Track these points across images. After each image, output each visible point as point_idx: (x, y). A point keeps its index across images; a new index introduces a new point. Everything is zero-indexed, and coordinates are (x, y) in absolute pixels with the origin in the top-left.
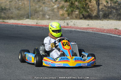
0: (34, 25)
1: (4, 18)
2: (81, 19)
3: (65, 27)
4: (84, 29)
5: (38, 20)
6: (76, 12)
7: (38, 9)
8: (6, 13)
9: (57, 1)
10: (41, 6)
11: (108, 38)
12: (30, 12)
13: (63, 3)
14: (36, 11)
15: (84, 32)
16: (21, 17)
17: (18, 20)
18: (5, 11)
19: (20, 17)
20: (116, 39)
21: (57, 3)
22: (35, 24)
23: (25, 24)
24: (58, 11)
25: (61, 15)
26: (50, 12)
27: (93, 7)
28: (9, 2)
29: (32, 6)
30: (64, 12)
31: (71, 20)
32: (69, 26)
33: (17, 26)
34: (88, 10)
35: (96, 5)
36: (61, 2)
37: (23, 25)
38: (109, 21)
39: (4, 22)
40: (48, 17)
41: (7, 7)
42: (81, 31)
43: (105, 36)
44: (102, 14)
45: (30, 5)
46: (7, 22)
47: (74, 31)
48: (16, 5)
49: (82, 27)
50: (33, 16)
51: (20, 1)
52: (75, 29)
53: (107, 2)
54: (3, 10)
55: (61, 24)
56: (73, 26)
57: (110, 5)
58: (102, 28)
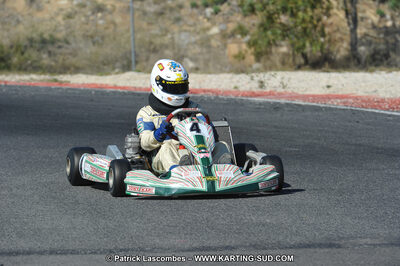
1: (51, 70)
2: (299, 67)
3: (253, 93)
4: (315, 97)
6: (281, 46)
7: (158, 41)
8: (55, 55)
9: (220, 14)
10: (167, 31)
12: (133, 50)
13: (238, 18)
14: (152, 47)
15: (318, 109)
16: (105, 65)
17: (102, 75)
18: (51, 48)
19: (100, 67)
21: (219, 18)
23: (124, 88)
24: (224, 46)
25: (236, 57)
26: (197, 49)
27: (335, 32)
28: (64, 19)
29: (141, 29)
30: (244, 46)
31: (273, 73)
32: (268, 90)
33: (101, 94)
34: (322, 40)
36: (232, 14)
38: (395, 73)
39: (56, 81)
40: (191, 65)
41: (60, 35)
43: (389, 121)
44: (367, 53)
45: (133, 26)
46: (66, 82)
47: (287, 104)
48: (87, 27)
49: (308, 93)
51: (100, 15)
52: (288, 98)
53: (382, 15)
54: (45, 43)
55: (238, 85)
56: (280, 90)
57: (389, 24)
58: (374, 94)
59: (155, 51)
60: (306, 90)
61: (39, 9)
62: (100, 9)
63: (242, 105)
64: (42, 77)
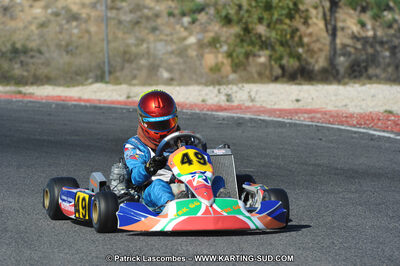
0: (119, 103)
1: (21, 81)
2: (276, 79)
3: (220, 106)
4: (283, 112)
5: (134, 85)
6: (259, 56)
7: (134, 49)
8: (27, 64)
9: (197, 23)
10: (142, 41)
11: (363, 142)
12: (106, 60)
13: (215, 27)
14: (127, 56)
15: (282, 125)
16: (77, 74)
17: (68, 87)
18: (23, 58)
19: (74, 77)
20: (387, 145)
21: (196, 27)
22: (122, 98)
23: (88, 101)
24: (201, 56)
25: (211, 69)
26: (173, 60)
27: (314, 42)
28: (37, 28)
29: (116, 38)
30: (221, 58)
32: (236, 103)
33: (62, 107)
34: (300, 50)
35: (325, 34)
36: (209, 24)
37: (83, 103)
38: (368, 86)
39: (20, 92)
40: (166, 75)
41: (33, 45)
42: (272, 121)
43: (353, 138)
44: (347, 64)
45: (107, 36)
46: (30, 94)
47: (251, 119)
48: (61, 37)
49: (276, 107)
50: (118, 74)
51: (74, 24)
52: (254, 113)
53: (363, 25)
54: (17, 53)
55: (207, 98)
56: (249, 104)
57: (370, 33)
58: (344, 108)
59: (130, 61)
60: (275, 104)
61: (13, 18)
62: (75, 17)
63: (205, 119)
64: (8, 88)
